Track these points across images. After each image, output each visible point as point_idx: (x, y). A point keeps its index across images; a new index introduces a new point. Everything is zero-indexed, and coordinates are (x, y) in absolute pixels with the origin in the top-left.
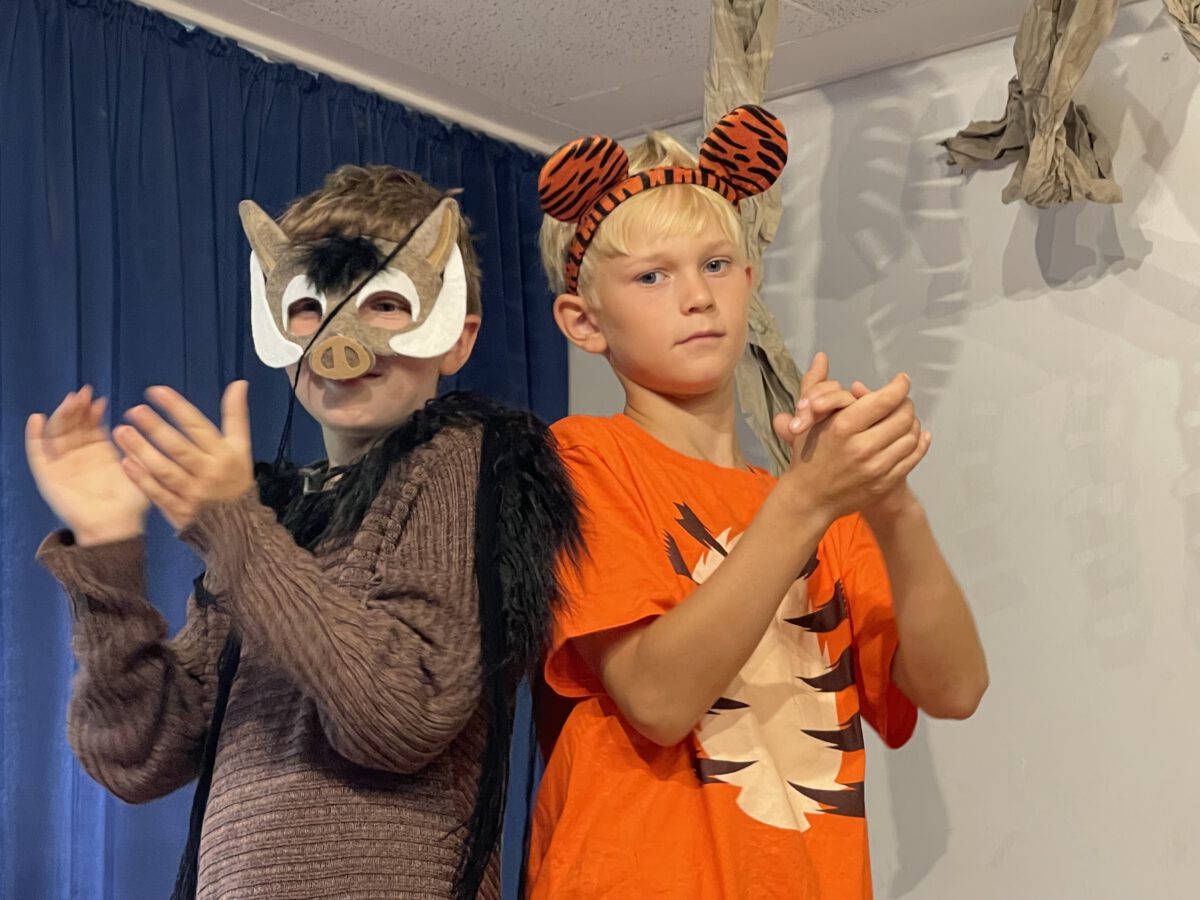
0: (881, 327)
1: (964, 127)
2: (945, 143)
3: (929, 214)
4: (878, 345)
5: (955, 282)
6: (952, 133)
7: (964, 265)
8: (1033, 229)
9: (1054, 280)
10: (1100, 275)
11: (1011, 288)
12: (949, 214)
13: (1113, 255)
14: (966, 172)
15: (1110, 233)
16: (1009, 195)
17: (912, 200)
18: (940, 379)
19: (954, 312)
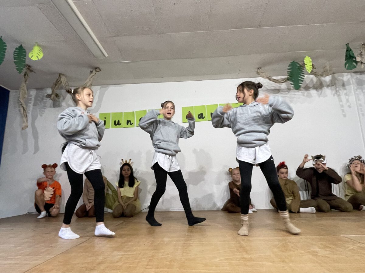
0: (39, 109)
1: (48, 94)
2: (46, 95)
3: (44, 100)
5: (46, 106)
9: (54, 107)
10: (58, 107)
14: (48, 98)
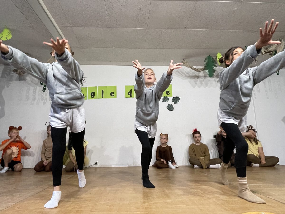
0: (6, 81)
2: (13, 70)
4: (5, 82)
5: (12, 79)
6: (13, 69)
7: (12, 78)
8: (18, 77)
9: (19, 80)
10: (23, 80)
11: (16, 80)
12: (12, 75)
13: (24, 79)
14: (14, 72)
15: (24, 78)
16: (16, 74)
17: (9, 73)
18: (10, 85)
19: (12, 81)
